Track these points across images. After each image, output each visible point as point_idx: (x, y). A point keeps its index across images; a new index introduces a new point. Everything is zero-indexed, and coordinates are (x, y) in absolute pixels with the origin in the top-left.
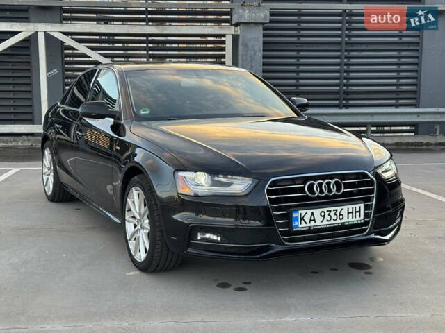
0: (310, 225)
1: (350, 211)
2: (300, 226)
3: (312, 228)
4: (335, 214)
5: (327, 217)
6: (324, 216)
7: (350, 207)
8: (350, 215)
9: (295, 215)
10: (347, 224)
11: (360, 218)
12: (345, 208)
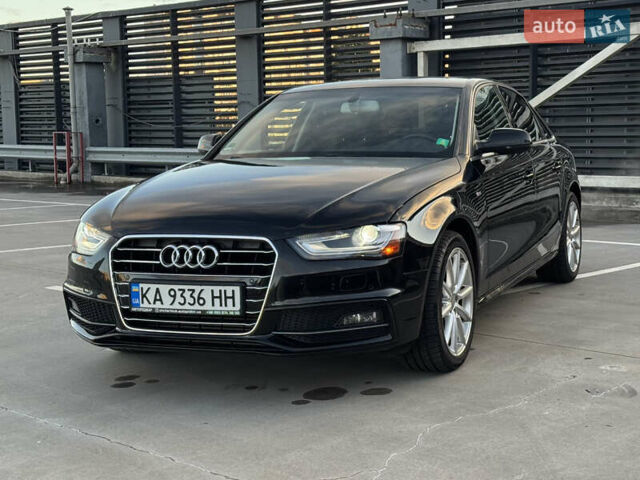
0: (154, 306)
1: (217, 294)
2: (141, 305)
3: (157, 311)
4: (191, 296)
5: (179, 299)
6: (174, 296)
7: (217, 289)
8: (217, 301)
9: (135, 289)
10: (211, 313)
11: (233, 308)
12: (208, 289)
